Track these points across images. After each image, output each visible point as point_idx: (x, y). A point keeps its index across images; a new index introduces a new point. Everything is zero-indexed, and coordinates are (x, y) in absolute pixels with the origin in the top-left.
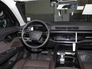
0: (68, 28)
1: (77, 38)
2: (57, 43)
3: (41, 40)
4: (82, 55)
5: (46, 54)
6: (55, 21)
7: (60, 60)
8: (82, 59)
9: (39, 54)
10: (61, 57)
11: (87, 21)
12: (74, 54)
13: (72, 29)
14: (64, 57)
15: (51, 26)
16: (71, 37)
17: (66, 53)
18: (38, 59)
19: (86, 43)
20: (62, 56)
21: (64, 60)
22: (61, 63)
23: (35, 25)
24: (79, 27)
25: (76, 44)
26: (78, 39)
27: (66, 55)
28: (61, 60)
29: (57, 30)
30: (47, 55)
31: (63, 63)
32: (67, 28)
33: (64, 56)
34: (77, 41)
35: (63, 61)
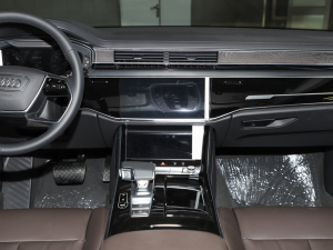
0: (174, 56)
1: (211, 103)
2: (124, 126)
3: (44, 114)
4: (237, 175)
5: (75, 182)
6: (123, 24)
7: (129, 201)
8: (235, 194)
9: (41, 180)
10: (136, 189)
11: (265, 28)
12: (198, 171)
13: (191, 61)
14: (149, 189)
15: (92, 46)
16: (190, 97)
17: (157, 168)
18: (39, 204)
19: (248, 124)
20: (143, 184)
21: (148, 201)
22: (134, 216)
23: (11, 43)
24: (220, 51)
25: (207, 128)
26: (215, 107)
27: (160, 178)
28: (135, 201)
29: (123, 68)
30: (80, 183)
31: (146, 215)
32: (166, 57)
33: (151, 182)
34: (211, 116)
35: (144, 206)
